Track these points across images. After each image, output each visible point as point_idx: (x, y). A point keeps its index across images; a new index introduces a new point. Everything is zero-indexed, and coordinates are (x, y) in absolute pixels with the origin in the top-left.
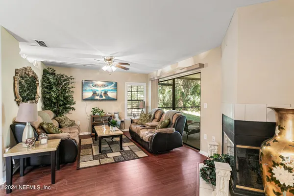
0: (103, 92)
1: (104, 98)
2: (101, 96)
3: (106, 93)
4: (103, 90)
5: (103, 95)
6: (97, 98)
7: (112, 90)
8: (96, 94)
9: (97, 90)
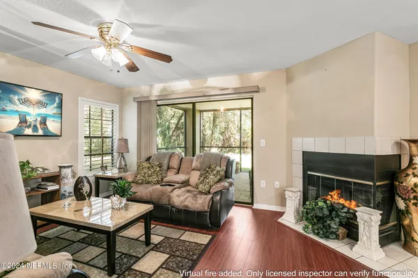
0: (39, 119)
1: (40, 132)
2: (35, 129)
3: (44, 122)
4: (39, 115)
5: (38, 126)
6: (29, 131)
7: (53, 116)
8: (26, 122)
9: (29, 114)
